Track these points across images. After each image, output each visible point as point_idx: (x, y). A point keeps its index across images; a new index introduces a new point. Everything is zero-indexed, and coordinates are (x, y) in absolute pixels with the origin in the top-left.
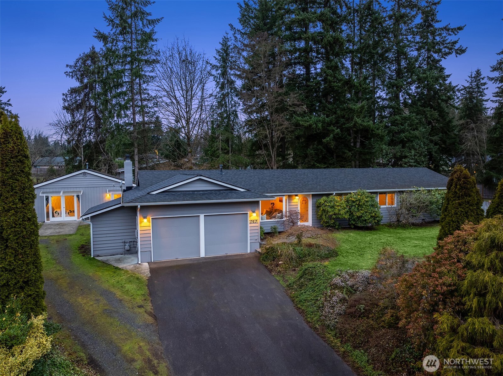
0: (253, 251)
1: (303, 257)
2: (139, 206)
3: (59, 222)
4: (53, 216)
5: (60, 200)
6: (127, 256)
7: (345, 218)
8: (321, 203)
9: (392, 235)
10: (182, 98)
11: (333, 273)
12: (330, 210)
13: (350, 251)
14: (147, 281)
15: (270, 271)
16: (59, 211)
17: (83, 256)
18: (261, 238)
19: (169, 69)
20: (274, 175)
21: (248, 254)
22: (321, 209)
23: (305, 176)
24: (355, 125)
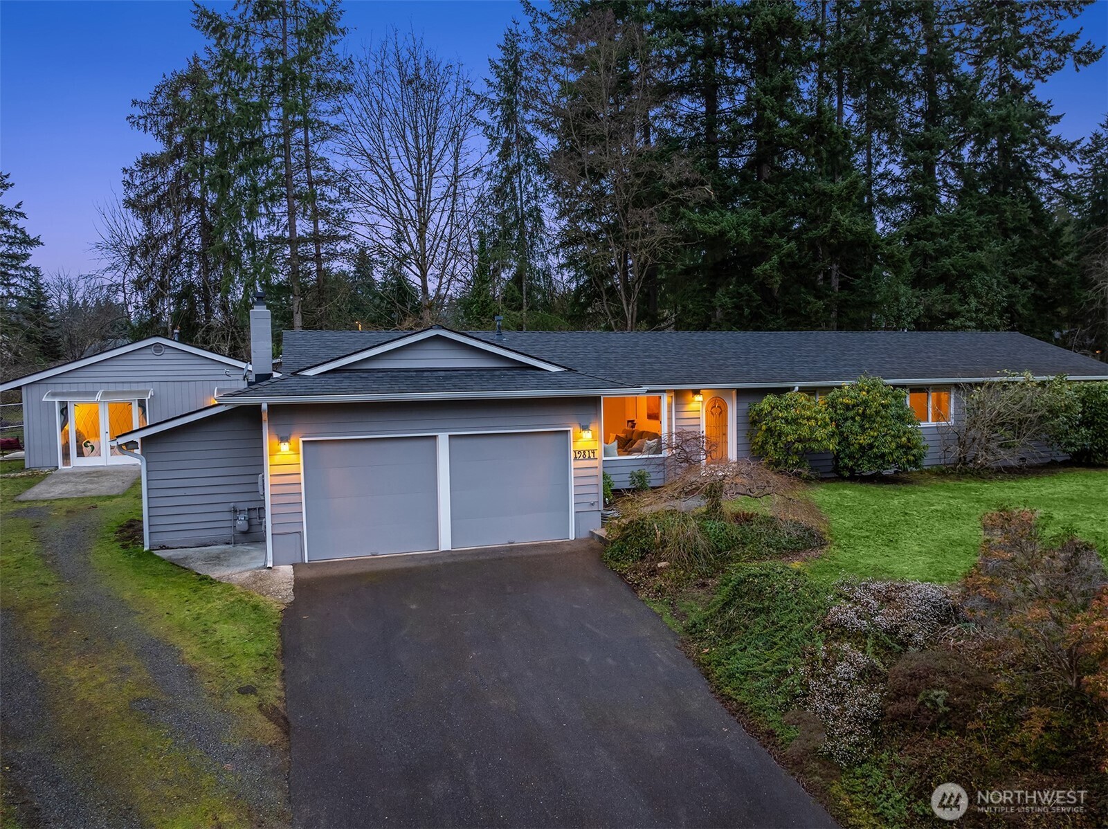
0: (584, 535)
1: (728, 548)
2: (264, 406)
3: (93, 469)
4: (80, 454)
5: (97, 413)
6: (240, 548)
7: (826, 449)
8: (762, 410)
9: (956, 494)
10: (407, 175)
11: (827, 592)
12: (787, 429)
13: (856, 532)
14: (280, 615)
15: (634, 588)
16: (93, 441)
17: (124, 547)
18: (605, 502)
19: (374, 103)
20: (636, 344)
21: (570, 543)
22: (764, 427)
23: (717, 348)
24: (834, 230)
